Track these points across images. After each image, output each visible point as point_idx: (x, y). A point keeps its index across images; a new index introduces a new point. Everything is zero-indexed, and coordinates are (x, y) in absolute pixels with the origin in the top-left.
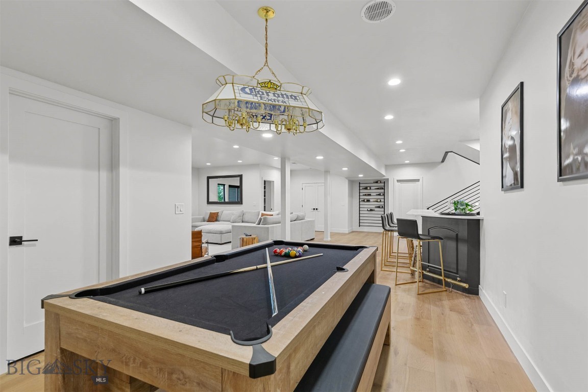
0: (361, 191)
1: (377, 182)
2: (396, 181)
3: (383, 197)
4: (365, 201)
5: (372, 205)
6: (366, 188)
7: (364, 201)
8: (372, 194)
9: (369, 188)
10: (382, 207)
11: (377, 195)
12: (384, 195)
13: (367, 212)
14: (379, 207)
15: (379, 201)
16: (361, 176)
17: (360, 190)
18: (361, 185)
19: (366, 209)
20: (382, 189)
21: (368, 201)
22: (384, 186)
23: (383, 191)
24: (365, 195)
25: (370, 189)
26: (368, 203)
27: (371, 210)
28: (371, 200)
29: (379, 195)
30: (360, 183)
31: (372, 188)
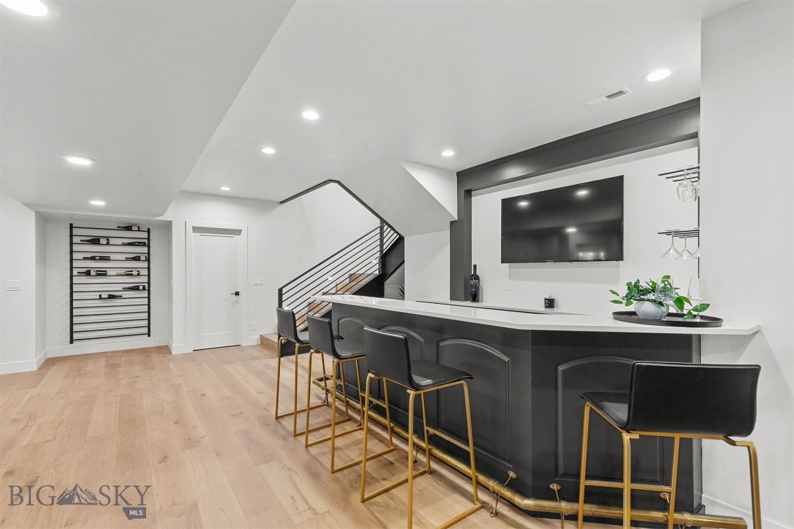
0: (75, 248)
1: (129, 228)
2: (190, 229)
3: (146, 265)
4: (93, 273)
5: (114, 283)
6: (95, 241)
7: (88, 273)
8: (113, 257)
9: (103, 241)
10: (144, 289)
11: (127, 259)
12: (148, 260)
13: (98, 303)
14: (136, 288)
15: (135, 273)
16: (98, 203)
17: (71, 244)
18: (75, 231)
19: (96, 295)
20: (144, 244)
21: (102, 273)
22: (149, 239)
23: (145, 250)
24: (93, 258)
25: (108, 244)
26: (100, 280)
27: (111, 297)
28: (110, 272)
29: (137, 259)
30: (71, 227)
31: (112, 241)
